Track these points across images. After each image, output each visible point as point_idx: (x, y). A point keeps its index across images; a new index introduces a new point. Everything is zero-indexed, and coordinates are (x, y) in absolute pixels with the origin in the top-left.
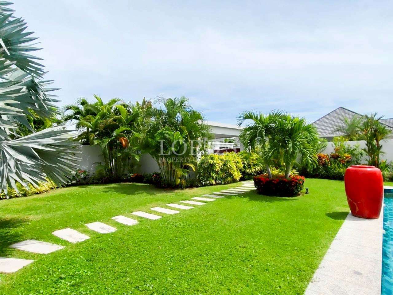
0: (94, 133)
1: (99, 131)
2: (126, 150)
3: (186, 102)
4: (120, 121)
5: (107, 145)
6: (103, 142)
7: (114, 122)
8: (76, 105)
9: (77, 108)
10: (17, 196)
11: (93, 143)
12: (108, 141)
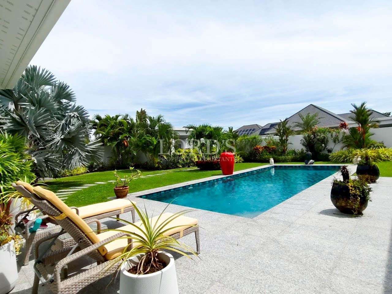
0: (107, 138)
1: (110, 137)
2: (128, 149)
3: (161, 118)
4: (123, 130)
5: (115, 146)
6: (113, 144)
7: (119, 131)
8: (93, 120)
9: (94, 122)
10: (68, 176)
11: (106, 145)
12: (116, 143)
